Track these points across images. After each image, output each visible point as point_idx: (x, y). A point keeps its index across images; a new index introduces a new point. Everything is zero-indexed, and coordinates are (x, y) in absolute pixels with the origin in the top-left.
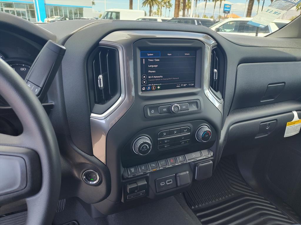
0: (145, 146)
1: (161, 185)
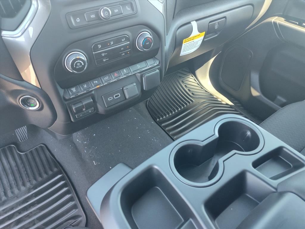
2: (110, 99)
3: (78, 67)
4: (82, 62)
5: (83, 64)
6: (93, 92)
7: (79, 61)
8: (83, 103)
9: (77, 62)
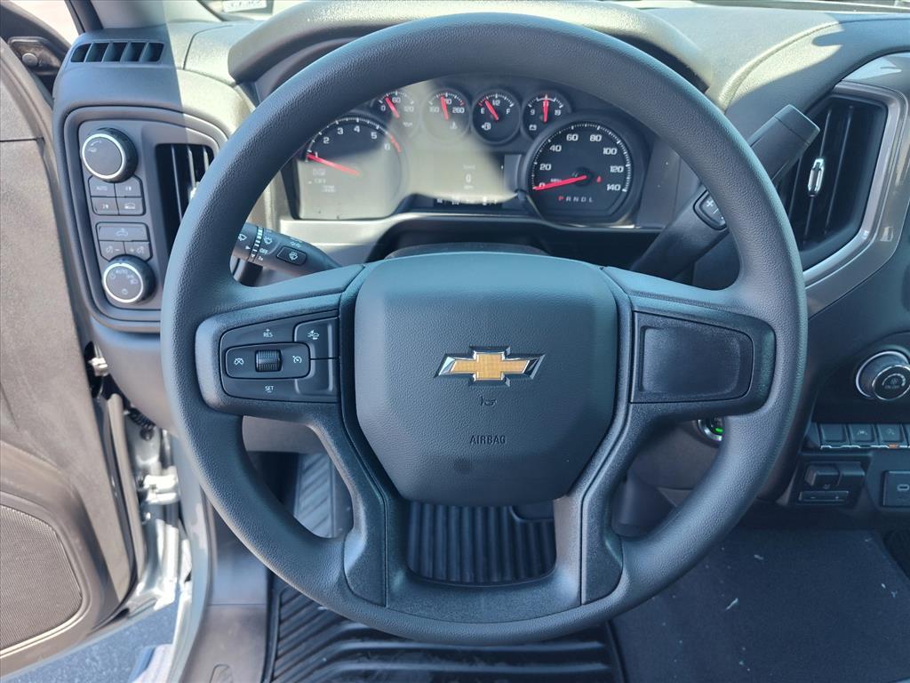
0: (897, 377)
1: (900, 490)
2: (901, 488)
3: (889, 387)
4: (904, 380)
5: (903, 384)
6: (870, 454)
7: (899, 375)
8: (839, 472)
9: (894, 375)
